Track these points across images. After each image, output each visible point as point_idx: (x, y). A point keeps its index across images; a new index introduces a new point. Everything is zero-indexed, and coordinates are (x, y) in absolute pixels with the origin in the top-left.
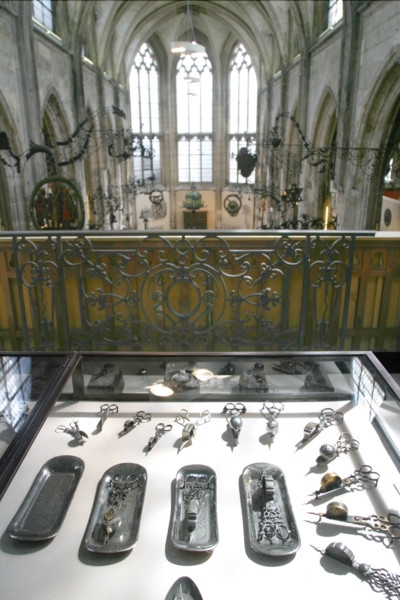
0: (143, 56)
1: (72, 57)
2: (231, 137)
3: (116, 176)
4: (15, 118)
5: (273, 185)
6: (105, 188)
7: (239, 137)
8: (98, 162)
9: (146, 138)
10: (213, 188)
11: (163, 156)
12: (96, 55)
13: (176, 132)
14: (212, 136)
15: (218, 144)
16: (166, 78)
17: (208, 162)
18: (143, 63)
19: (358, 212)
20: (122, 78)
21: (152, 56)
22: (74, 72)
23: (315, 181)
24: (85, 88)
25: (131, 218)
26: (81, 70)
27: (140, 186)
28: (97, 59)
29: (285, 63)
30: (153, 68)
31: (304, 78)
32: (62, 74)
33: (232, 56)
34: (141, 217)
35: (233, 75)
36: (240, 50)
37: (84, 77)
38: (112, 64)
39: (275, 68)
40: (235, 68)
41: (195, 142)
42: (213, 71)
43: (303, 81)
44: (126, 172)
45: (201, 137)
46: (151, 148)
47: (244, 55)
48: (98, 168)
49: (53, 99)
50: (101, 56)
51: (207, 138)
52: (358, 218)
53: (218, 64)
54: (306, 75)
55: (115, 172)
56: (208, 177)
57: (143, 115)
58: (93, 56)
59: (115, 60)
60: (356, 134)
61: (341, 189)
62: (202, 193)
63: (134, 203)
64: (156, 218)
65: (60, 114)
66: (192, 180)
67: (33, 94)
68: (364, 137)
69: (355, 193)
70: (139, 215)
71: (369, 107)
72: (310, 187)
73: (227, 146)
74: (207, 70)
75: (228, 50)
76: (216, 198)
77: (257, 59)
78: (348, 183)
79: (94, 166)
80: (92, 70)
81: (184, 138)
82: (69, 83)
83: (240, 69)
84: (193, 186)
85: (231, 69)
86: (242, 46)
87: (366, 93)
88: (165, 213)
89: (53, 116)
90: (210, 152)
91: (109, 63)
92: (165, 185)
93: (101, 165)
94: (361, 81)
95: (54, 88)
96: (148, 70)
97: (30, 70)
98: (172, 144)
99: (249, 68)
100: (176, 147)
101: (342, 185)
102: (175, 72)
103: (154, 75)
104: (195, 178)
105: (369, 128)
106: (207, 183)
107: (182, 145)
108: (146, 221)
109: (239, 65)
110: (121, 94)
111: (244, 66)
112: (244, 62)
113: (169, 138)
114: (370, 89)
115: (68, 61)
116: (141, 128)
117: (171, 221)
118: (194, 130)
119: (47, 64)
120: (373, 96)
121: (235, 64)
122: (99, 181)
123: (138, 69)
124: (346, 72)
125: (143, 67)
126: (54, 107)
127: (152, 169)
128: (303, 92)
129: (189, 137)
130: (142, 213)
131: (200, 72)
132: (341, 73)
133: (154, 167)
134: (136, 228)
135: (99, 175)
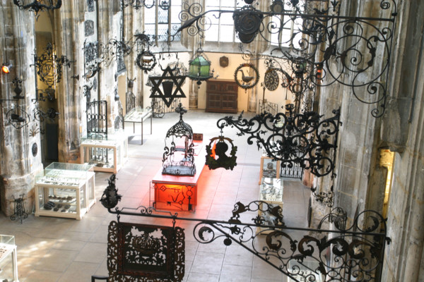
8: (70, 11)
25: (136, 84)
34: (147, 85)
44: (131, 24)
48: (71, 19)
55: (108, 25)
69: (360, 77)
79: (64, 16)
93: (75, 15)
117: (191, 91)
122: (71, 36)
127: (169, 23)
133: (172, 21)
134: (142, 98)
135: (71, 28)
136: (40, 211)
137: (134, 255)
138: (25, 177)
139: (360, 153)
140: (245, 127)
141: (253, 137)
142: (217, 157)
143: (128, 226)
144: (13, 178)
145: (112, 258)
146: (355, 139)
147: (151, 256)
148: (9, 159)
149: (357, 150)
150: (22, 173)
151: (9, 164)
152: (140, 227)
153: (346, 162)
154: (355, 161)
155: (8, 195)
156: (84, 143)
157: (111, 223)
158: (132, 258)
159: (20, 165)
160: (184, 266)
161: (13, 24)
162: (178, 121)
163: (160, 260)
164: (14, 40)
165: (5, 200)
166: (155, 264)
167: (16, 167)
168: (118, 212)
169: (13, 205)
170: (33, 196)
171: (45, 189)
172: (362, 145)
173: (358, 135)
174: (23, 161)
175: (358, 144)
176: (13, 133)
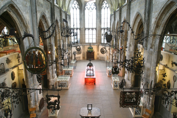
0: (75, 5)
1: (51, 3)
2: (102, 29)
3: (65, 41)
4: (27, 23)
5: (116, 44)
6: (62, 46)
7: (104, 29)
8: (59, 37)
9: (75, 29)
10: (96, 45)
11: (81, 35)
12: (60, 3)
13: (85, 28)
14: (96, 29)
15: (98, 31)
16: (82, 11)
17: (95, 37)
18: (75, 7)
19: (153, 57)
20: (68, 11)
21: (77, 5)
22: (51, 8)
23: (133, 44)
24: (55, 13)
25: (70, 54)
26: (54, 8)
27: (73, 44)
28: (60, 4)
29: (120, 6)
30: (78, 8)
31: (128, 10)
32: (47, 9)
33: (102, 4)
34: (73, 54)
35: (103, 10)
36: (105, 3)
37: (55, 10)
38: (65, 7)
39: (116, 8)
40: (103, 8)
41: (91, 31)
42: (96, 9)
43: (128, 11)
44: (69, 40)
45: (92, 29)
46: (77, 32)
47: (106, 4)
48: (60, 39)
49: (43, 17)
50: (61, 4)
51: (94, 29)
52: (153, 59)
53: (98, 7)
54: (129, 9)
55: (65, 40)
56: (94, 41)
57: (74, 22)
58: (59, 4)
59: (66, 5)
60: (152, 28)
61: (146, 48)
62: (93, 46)
63: (71, 50)
64: (78, 54)
65: (46, 22)
66: (90, 42)
67: (35, 15)
68: (155, 30)
69: (151, 50)
70: (73, 53)
71: (158, 18)
72: (131, 46)
73: (101, 32)
74: (94, 9)
75: (101, 3)
76: (97, 48)
77: (110, 5)
78: (149, 46)
79: (58, 38)
80: (58, 8)
81: (87, 29)
82: (50, 12)
83: (105, 8)
84: (90, 44)
85: (102, 8)
86: (105, 1)
87: (157, 14)
88: (81, 52)
89: (43, 22)
90: (95, 34)
91: (64, 6)
92: (81, 44)
93: (60, 38)
94: (154, 9)
95: (44, 13)
96: (76, 9)
97: (34, 6)
98: (83, 31)
99: (108, 8)
100: (85, 32)
101: (146, 46)
102: (85, 9)
103: (78, 10)
104: (91, 42)
105: (157, 26)
106: (95, 43)
107: (87, 31)
108: (75, 55)
109: (104, 7)
110: (68, 16)
111: (106, 7)
112: (106, 6)
113: (83, 29)
114: (159, 12)
115: (50, 5)
116: (74, 26)
117: (83, 55)
118: (91, 27)
119: (42, 5)
120: (160, 15)
121: (103, 7)
122: (60, 43)
123: (73, 8)
124: (147, 6)
125: (75, 8)
126: (44, 19)
127: (77, 39)
128: (128, 14)
129: (89, 29)
130: (74, 53)
131: (92, 9)
132: (146, 7)
133: (78, 38)
134: (72, 57)
135: (60, 41)
136: (58, 88)
137: (127, 99)
138: (54, 79)
139: (152, 68)
140: (121, 63)
141: (123, 66)
142: (114, 71)
143: (126, 92)
144: (51, 80)
145: (121, 101)
146: (150, 65)
147: (132, 99)
148: (50, 75)
149: (151, 67)
150: (53, 78)
151: (50, 76)
152: (129, 92)
153: (147, 70)
154: (150, 70)
155: (50, 84)
156: (63, 69)
157: (121, 92)
158: (126, 100)
159: (53, 76)
160: (140, 101)
161: (51, 41)
162: (89, 62)
163: (134, 100)
164: (51, 45)
165: (49, 85)
166: (132, 101)
167: (52, 77)
168: (124, 89)
169: (52, 87)
170: (56, 84)
171: (58, 82)
172: (152, 66)
173: (151, 64)
174: (53, 75)
175: (151, 66)
176: (51, 68)
